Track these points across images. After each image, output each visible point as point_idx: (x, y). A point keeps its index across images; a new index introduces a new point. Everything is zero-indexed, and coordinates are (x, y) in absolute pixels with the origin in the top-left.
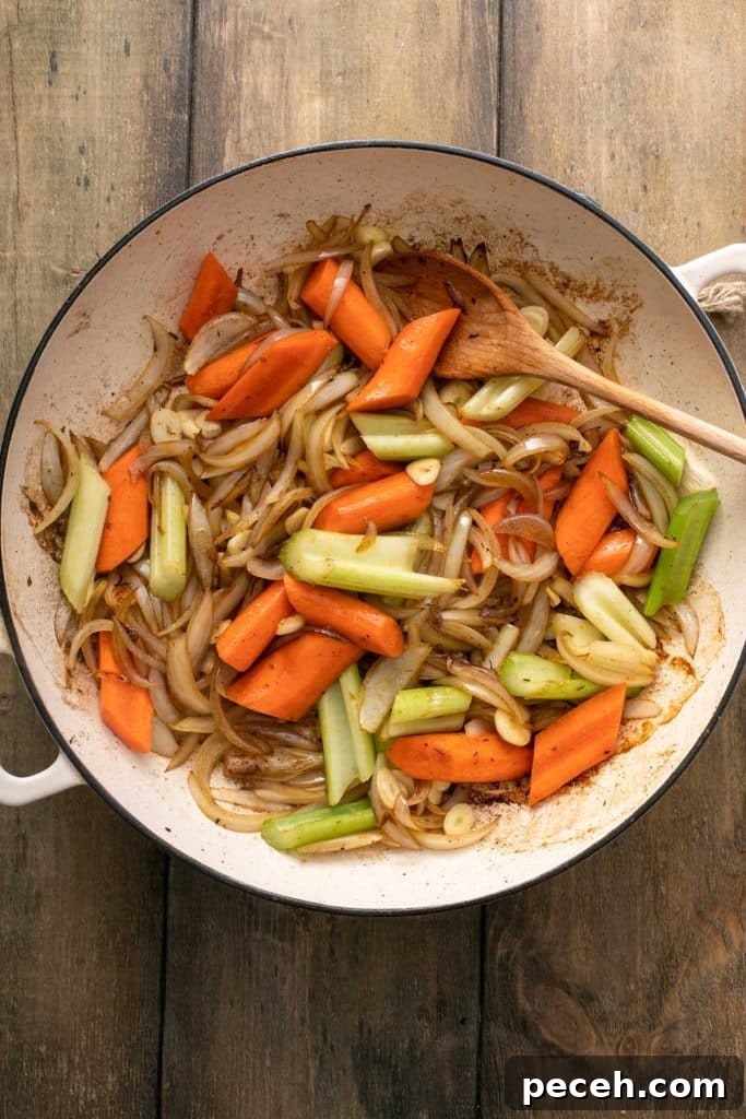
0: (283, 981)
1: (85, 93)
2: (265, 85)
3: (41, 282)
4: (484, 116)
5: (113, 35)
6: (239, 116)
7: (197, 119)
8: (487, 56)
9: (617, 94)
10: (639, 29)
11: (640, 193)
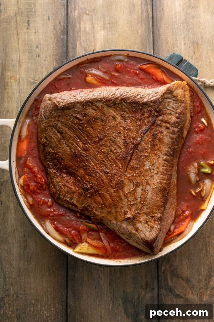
0: (101, 279)
1: (37, 31)
2: (88, 28)
3: (27, 84)
4: (149, 34)
5: (45, 15)
6: (81, 36)
7: (69, 37)
8: (149, 18)
9: (185, 27)
10: (191, 9)
11: (193, 54)
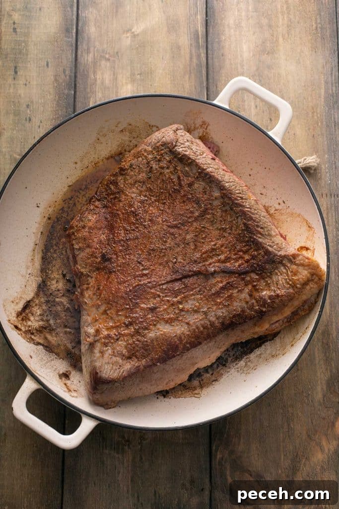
0: (119, 473)
1: (29, 83)
2: (107, 79)
3: (9, 162)
4: (201, 91)
5: (41, 59)
6: (96, 92)
7: (78, 93)
8: (201, 67)
10: (265, 55)
11: (269, 122)
